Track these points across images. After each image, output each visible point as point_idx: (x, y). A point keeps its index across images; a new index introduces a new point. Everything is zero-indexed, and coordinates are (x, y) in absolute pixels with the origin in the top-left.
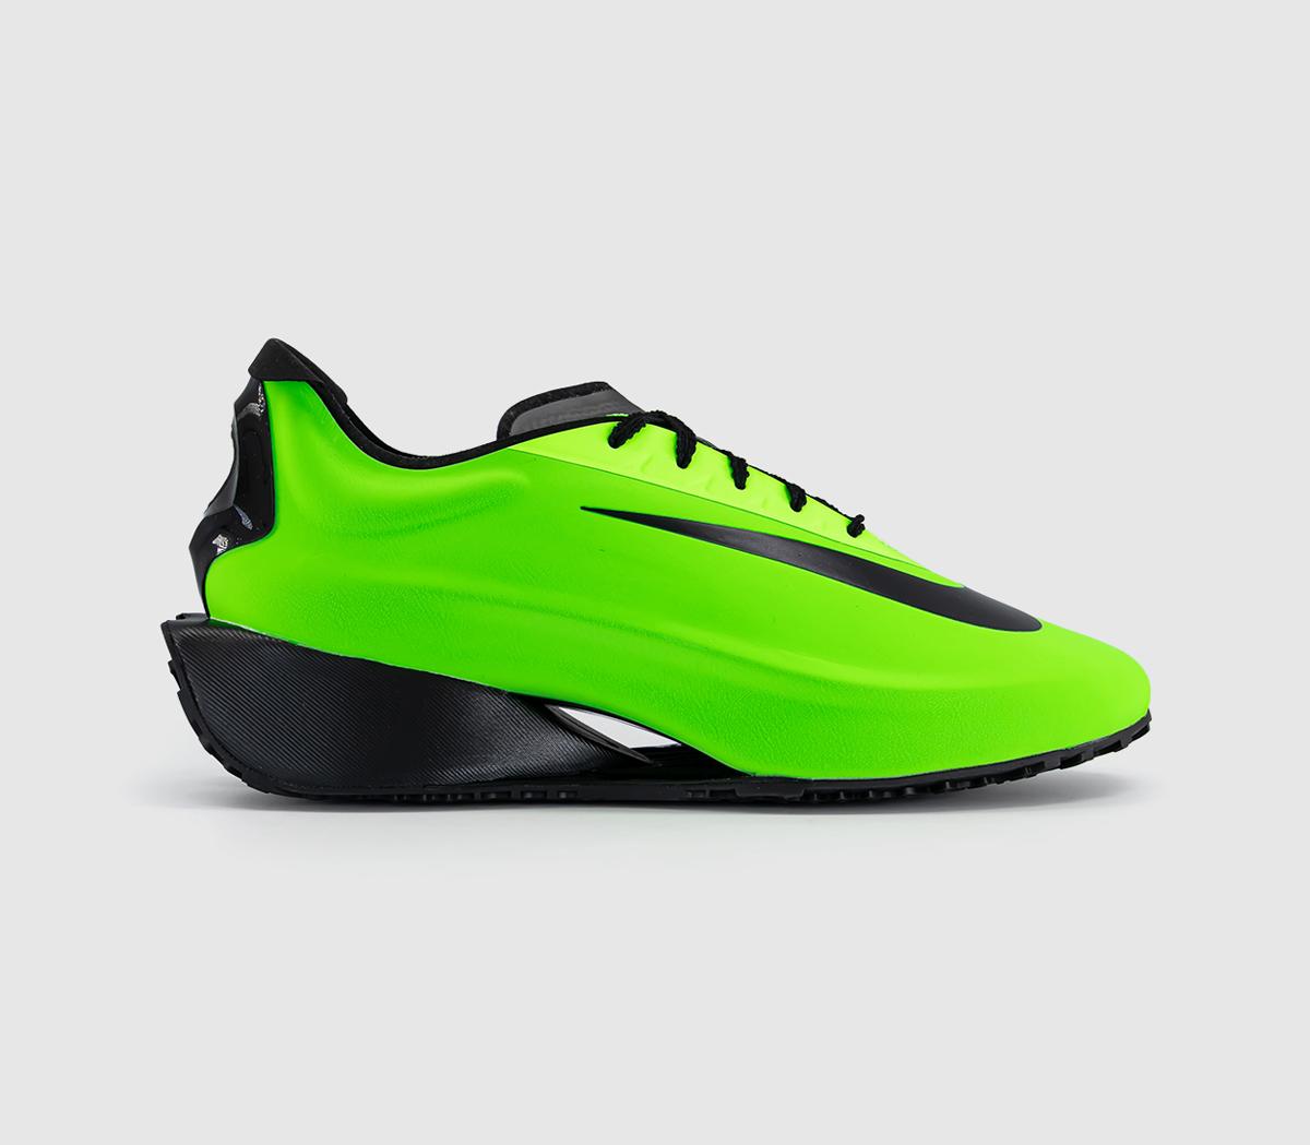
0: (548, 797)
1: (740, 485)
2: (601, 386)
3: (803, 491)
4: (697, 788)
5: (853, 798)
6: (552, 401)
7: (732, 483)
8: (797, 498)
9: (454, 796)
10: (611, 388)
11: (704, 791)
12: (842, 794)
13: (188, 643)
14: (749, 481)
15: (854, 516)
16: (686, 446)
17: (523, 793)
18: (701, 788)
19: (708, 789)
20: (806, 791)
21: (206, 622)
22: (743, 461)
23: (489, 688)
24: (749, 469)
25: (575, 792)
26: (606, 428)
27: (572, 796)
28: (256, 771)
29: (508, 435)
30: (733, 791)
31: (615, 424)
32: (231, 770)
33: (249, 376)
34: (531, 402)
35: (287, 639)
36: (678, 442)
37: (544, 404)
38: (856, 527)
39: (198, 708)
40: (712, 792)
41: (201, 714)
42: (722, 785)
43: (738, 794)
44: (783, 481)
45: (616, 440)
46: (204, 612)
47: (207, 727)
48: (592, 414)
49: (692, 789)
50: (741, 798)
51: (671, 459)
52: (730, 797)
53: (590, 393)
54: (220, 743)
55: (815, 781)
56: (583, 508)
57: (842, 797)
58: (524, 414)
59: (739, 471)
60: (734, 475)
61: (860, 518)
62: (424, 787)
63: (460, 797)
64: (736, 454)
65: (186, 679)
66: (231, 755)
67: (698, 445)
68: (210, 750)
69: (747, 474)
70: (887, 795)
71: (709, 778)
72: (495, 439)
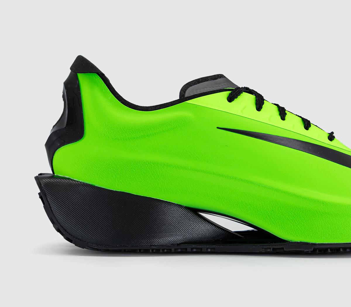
0: (203, 251)
1: (283, 118)
2: (221, 76)
3: (309, 121)
4: (267, 247)
5: (333, 251)
6: (202, 82)
7: (280, 117)
8: (307, 124)
9: (163, 250)
10: (225, 77)
11: (270, 248)
12: (329, 249)
13: (47, 185)
14: (287, 117)
15: (330, 132)
16: (260, 102)
17: (192, 249)
18: (269, 247)
19: (272, 247)
20: (314, 248)
21: (53, 176)
22: (283, 108)
23: (177, 204)
24: (286, 112)
25: (214, 249)
26: (226, 94)
27: (213, 250)
28: (79, 239)
29: (184, 97)
30: (283, 248)
31: (230, 92)
32: (67, 239)
33: (70, 71)
34: (193, 83)
35: (91, 183)
36: (256, 100)
37: (198, 83)
38: (331, 137)
39: (53, 213)
40: (273, 249)
41: (54, 215)
42: (277, 246)
43: (285, 250)
44: (300, 117)
45: (231, 99)
46: (52, 173)
47: (57, 220)
48: (218, 88)
49: (265, 247)
50: (285, 251)
51: (254, 107)
52: (281, 251)
53: (217, 79)
54: (62, 227)
55: (318, 244)
56: (218, 128)
57: (329, 251)
58: (190, 87)
59: (282, 112)
60: (280, 114)
61: (332, 133)
62: (151, 246)
63: (165, 251)
64: (280, 105)
65: (47, 200)
66: (67, 232)
67: (265, 101)
68: (58, 230)
69: (286, 114)
70: (348, 250)
71: (272, 243)
72: (179, 98)
